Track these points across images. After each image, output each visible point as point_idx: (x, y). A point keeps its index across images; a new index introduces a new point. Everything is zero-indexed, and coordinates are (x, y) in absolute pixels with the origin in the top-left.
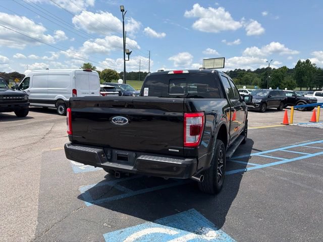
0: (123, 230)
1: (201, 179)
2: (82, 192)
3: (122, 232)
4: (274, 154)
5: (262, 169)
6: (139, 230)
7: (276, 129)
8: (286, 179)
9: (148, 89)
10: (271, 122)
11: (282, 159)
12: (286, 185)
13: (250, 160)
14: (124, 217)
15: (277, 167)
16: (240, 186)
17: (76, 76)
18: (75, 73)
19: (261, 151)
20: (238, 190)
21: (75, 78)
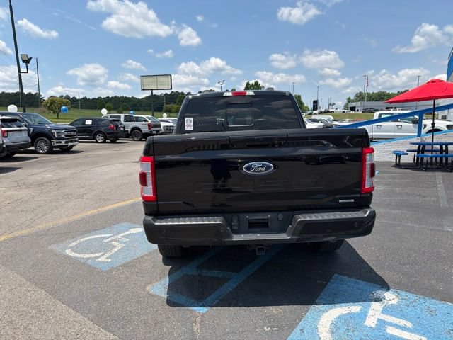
0: (299, 327)
3: (302, 329)
6: (316, 319)
9: (192, 119)
14: (275, 310)
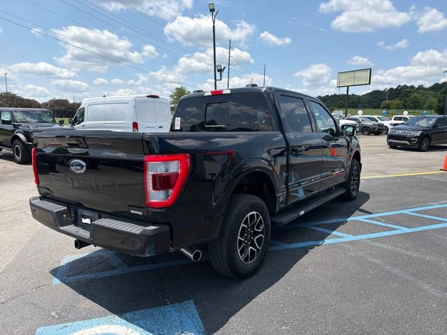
0: (69, 324)
1: (196, 256)
2: (62, 264)
3: (66, 326)
4: (389, 219)
5: (350, 243)
6: (92, 326)
7: (427, 177)
8: (379, 262)
10: (425, 167)
11: (397, 227)
12: (371, 272)
13: (341, 226)
14: (86, 304)
15: (378, 242)
16: (292, 269)
17: (138, 104)
18: (135, 100)
19: (371, 213)
20: (284, 275)
21: (135, 107)
